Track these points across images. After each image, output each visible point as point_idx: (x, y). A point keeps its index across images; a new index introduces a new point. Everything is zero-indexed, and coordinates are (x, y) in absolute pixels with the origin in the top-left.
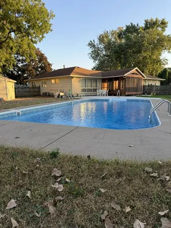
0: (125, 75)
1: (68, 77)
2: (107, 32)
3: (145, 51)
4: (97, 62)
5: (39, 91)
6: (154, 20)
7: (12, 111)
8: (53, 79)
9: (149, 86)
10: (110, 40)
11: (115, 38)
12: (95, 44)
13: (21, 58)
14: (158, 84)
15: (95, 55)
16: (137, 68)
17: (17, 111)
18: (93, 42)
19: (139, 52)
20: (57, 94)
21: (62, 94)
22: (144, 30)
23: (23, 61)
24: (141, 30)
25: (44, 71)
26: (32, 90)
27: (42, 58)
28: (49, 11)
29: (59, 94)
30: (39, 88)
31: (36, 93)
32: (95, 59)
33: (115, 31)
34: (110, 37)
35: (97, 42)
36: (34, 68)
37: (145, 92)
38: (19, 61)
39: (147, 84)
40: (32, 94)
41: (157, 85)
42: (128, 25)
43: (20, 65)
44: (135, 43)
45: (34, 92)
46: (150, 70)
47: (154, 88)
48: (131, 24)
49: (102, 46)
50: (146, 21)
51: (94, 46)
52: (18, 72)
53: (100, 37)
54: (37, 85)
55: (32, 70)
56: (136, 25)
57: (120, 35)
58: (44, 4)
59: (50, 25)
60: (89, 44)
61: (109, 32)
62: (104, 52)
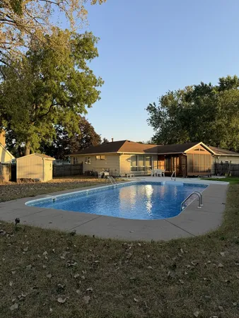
0: (185, 152)
1: (115, 155)
2: (172, 93)
3: (219, 118)
4: (158, 129)
5: (81, 169)
6: (232, 78)
7: (49, 197)
8: (98, 155)
9: (222, 164)
10: (176, 102)
11: (182, 100)
12: (157, 107)
13: (62, 128)
15: (156, 120)
16: (201, 143)
17: (53, 197)
18: (153, 105)
19: (212, 119)
20: (101, 173)
21: (106, 174)
22: (219, 90)
23: (65, 132)
24: (214, 91)
25: (90, 143)
26: (73, 167)
27: (87, 128)
28: (97, 78)
29: (104, 174)
30: (82, 165)
31: (78, 172)
32: (155, 126)
33: (182, 92)
34: (176, 99)
35: (158, 105)
36: (77, 140)
37: (218, 172)
38: (60, 132)
39: (220, 162)
40: (73, 172)
41: (233, 163)
42: (197, 85)
43: (61, 136)
44: (205, 108)
45: (74, 170)
46: (228, 142)
47: (230, 168)
48: (202, 83)
49: (165, 111)
50: (221, 80)
51: (155, 110)
52: (58, 145)
53: (162, 99)
54: (80, 162)
55: (75, 143)
56: (208, 85)
57: (188, 97)
58: (91, 71)
59: (99, 93)
60: (149, 108)
61: (174, 92)
62: (168, 118)
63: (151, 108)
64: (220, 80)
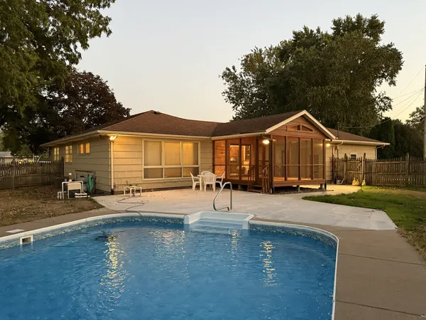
0: (268, 131)
5: (61, 174)
6: (354, 20)
9: (346, 159)
10: (266, 65)
14: (372, 155)
15: (237, 94)
16: (304, 112)
18: (232, 71)
21: (74, 185)
24: (325, 40)
30: (61, 164)
32: (235, 102)
33: (276, 49)
34: (265, 61)
35: (239, 70)
39: (341, 156)
41: (368, 157)
47: (363, 167)
51: (235, 78)
53: (246, 60)
56: (315, 32)
57: (283, 54)
59: (107, 20)
60: (225, 75)
61: (264, 50)
62: (255, 90)
63: (229, 75)
64: (335, 22)
